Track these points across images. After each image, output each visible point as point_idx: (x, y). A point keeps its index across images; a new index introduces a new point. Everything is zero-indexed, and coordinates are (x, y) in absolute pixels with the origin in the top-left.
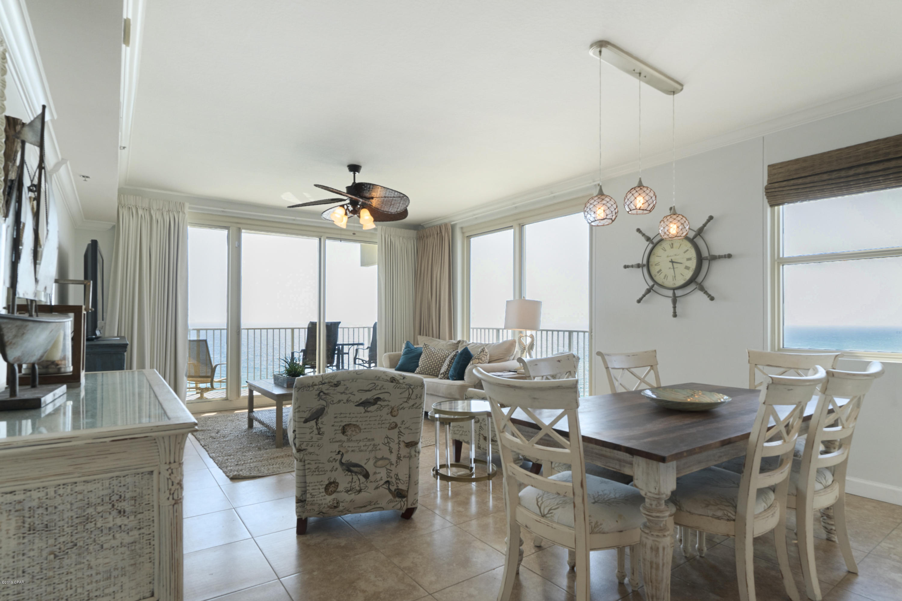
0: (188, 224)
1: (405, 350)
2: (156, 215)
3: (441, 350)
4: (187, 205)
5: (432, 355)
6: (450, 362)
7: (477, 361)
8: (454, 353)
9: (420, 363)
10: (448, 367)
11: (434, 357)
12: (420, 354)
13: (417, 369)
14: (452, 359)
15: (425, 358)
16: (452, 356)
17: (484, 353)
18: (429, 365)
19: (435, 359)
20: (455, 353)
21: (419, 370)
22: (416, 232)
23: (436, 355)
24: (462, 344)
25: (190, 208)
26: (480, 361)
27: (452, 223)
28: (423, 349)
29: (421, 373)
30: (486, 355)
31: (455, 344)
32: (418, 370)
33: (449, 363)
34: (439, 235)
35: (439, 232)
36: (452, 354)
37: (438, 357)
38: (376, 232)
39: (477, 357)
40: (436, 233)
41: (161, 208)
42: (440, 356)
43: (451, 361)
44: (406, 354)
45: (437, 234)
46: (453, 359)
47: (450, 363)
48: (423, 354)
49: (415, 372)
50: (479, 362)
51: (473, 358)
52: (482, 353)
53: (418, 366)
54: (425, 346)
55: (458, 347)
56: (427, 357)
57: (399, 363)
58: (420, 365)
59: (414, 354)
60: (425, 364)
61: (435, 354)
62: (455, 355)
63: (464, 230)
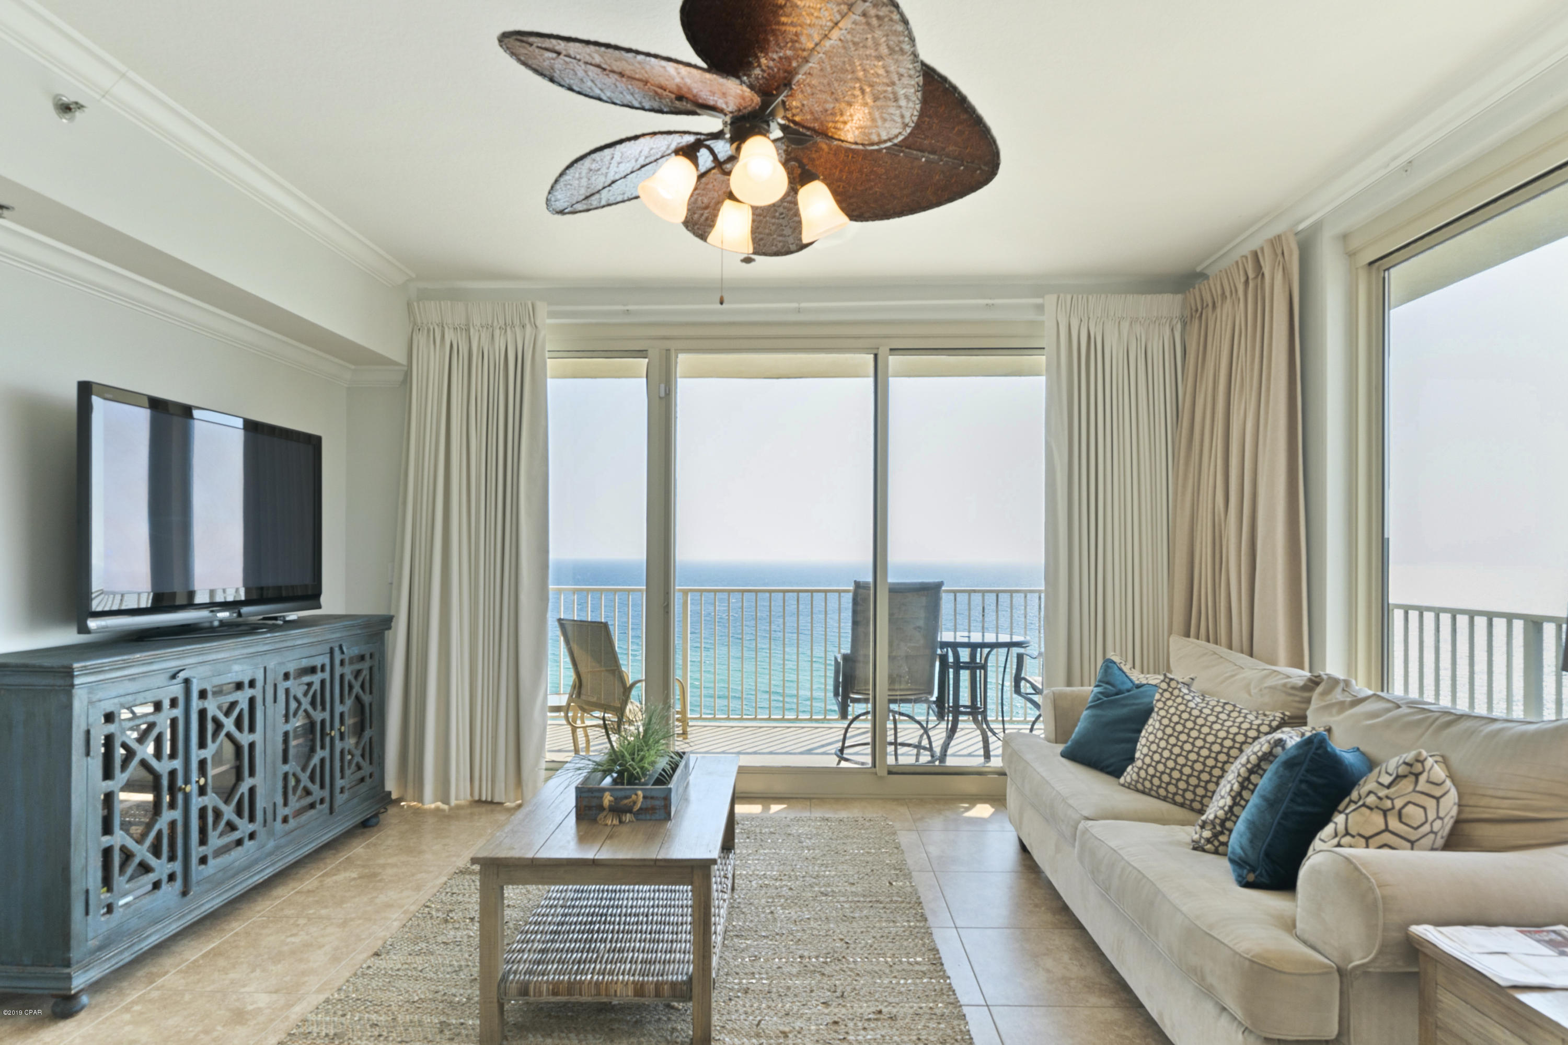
0: (547, 354)
1: (1097, 690)
2: (479, 339)
3: (1229, 708)
4: (542, 309)
5: (1190, 725)
6: (1245, 784)
7: (1378, 820)
8: (1262, 746)
9: (1141, 750)
10: (1235, 804)
11: (1194, 734)
12: (1148, 712)
13: (1129, 768)
14: (1251, 772)
15: (1160, 734)
16: (1253, 759)
17: (1422, 785)
18: (1171, 764)
19: (1199, 743)
20: (1266, 748)
21: (1135, 776)
22: (1179, 297)
23: (1205, 730)
24: (1325, 693)
25: (552, 315)
26: (1394, 824)
27: (1301, 227)
28: (1157, 696)
29: (1140, 786)
30: (1438, 799)
31: (1293, 688)
32: (1130, 773)
33: (1236, 787)
34: (1251, 284)
35: (1251, 275)
36: (1256, 747)
37: (1211, 739)
38: (1040, 318)
39: (1371, 800)
40: (1243, 279)
41: (490, 323)
42: (1222, 734)
43: (1248, 779)
44: (1098, 704)
45: (1247, 282)
46: (1256, 769)
47: (1243, 787)
48: (1154, 715)
49: (1122, 780)
50: (1387, 829)
51: (1354, 795)
52: (1406, 785)
53: (1132, 759)
54: (1164, 686)
55: (1308, 701)
56: (1169, 731)
57: (1073, 736)
58: (1138, 755)
59: (1125, 710)
60: (1157, 757)
61: (1200, 721)
62: (1267, 757)
63: (1355, 244)
